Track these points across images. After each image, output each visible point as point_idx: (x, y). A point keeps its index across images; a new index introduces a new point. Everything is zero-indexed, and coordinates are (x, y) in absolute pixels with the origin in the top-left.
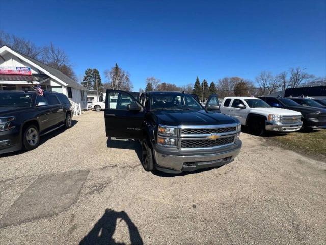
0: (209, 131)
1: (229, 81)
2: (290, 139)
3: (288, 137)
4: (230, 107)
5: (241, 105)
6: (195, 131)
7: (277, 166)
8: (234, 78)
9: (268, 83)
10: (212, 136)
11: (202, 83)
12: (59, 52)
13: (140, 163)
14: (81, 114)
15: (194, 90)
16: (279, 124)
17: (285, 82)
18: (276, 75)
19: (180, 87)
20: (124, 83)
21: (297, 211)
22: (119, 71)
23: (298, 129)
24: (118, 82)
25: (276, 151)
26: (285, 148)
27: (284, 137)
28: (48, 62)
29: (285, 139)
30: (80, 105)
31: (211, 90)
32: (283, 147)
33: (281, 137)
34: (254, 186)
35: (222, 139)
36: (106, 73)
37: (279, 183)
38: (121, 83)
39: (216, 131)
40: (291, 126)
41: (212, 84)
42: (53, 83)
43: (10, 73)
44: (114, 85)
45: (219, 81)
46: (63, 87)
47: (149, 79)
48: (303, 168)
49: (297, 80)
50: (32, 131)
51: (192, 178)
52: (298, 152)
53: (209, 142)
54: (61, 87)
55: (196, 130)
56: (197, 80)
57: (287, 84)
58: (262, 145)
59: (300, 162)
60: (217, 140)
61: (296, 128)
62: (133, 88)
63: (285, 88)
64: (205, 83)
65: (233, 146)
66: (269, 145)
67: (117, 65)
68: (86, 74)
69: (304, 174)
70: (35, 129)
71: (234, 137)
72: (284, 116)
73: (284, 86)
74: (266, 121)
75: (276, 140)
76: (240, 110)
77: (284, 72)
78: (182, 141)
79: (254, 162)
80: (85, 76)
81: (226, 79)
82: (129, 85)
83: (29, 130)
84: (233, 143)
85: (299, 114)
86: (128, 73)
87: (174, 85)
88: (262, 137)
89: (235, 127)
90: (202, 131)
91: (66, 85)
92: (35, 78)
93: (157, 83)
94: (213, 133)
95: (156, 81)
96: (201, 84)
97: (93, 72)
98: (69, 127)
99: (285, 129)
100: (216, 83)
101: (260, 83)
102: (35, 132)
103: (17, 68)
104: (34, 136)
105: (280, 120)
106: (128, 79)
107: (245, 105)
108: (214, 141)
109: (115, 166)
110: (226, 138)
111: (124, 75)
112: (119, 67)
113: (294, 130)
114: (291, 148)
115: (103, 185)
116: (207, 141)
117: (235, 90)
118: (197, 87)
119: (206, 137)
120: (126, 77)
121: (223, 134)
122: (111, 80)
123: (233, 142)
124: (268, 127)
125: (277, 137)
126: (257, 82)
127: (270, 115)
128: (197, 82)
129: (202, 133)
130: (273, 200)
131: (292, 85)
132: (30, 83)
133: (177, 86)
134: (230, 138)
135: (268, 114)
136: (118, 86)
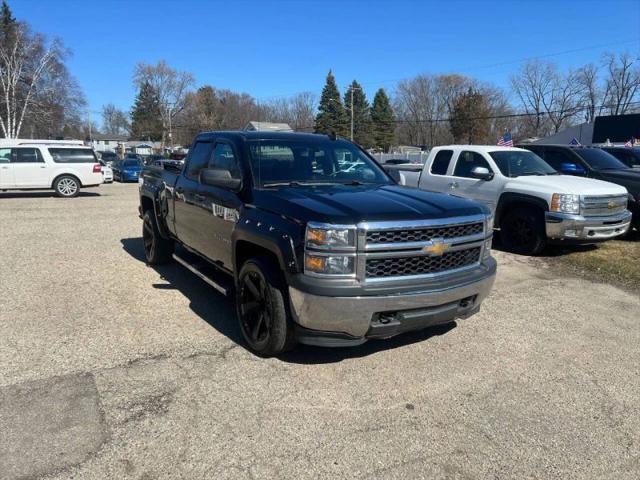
0: (426, 234)
1: (433, 87)
2: (605, 257)
3: (599, 254)
4: (450, 176)
5: (480, 170)
6: (397, 236)
7: (575, 317)
8: (448, 80)
9: (547, 99)
10: (435, 246)
11: (348, 95)
13: (231, 342)
15: (320, 116)
16: (577, 218)
17: (592, 96)
18: (567, 74)
19: (268, 103)
20: (42, 82)
21: (611, 389)
22: (19, 33)
23: (623, 231)
24: (15, 78)
25: (572, 288)
26: (592, 280)
27: (591, 254)
29: (594, 258)
31: (375, 119)
32: (589, 279)
33: (583, 254)
34: (529, 360)
35: (454, 253)
37: (579, 348)
38: (28, 81)
39: (441, 234)
40: (606, 223)
41: (381, 97)
45: (402, 87)
47: (149, 72)
48: (627, 317)
49: (624, 91)
51: (387, 359)
52: (618, 286)
53: (427, 261)
55: (398, 232)
56: (330, 81)
57: (599, 104)
58: (539, 277)
59: (623, 306)
60: (445, 255)
61: (618, 230)
62: (83, 103)
63: (595, 116)
64: (356, 95)
65: (478, 271)
66: (557, 274)
67: (6, 12)
69: (628, 328)
71: (479, 248)
72: (587, 198)
73: (592, 109)
74: (546, 213)
75: (571, 262)
76: (478, 184)
77: (591, 66)
78: (368, 261)
79: (525, 315)
81: (422, 82)
82: (64, 92)
84: (479, 263)
85: (621, 190)
86: (57, 42)
87: (245, 96)
88: (537, 259)
89: (481, 224)
90: (410, 234)
93: (182, 87)
94: (436, 240)
95: (178, 79)
96: (342, 95)
99: (591, 232)
100: (392, 95)
101: (526, 99)
105: (580, 208)
106: (58, 69)
107: (491, 171)
108: (437, 258)
109: (162, 357)
110: (463, 251)
111: (40, 50)
113: (614, 234)
114: (605, 280)
115: (158, 398)
116: (421, 258)
117: (451, 120)
118: (331, 108)
119: (420, 249)
121: (457, 240)
123: (477, 260)
124: (552, 229)
125: (575, 255)
126: (515, 95)
127: (555, 196)
128: (330, 90)
129: (411, 239)
130: (568, 377)
131: (610, 105)
134: (471, 250)
135: (551, 192)
136: (20, 97)
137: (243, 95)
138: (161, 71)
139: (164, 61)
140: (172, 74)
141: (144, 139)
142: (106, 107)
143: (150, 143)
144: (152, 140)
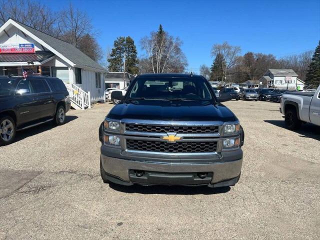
0: (163, 129)
10: (169, 137)
12: (79, 15)
14: (90, 107)
15: (313, 64)
19: (284, 59)
20: (171, 57)
22: (164, 37)
24: (161, 56)
28: (65, 32)
30: (89, 94)
36: (143, 42)
38: (166, 57)
39: (176, 130)
42: (58, 64)
43: (13, 52)
44: (155, 62)
46: (69, 69)
47: (218, 48)
50: (7, 124)
53: (167, 145)
54: (66, 68)
67: (161, 29)
68: (115, 45)
70: (12, 121)
71: (216, 142)
80: (115, 48)
82: (179, 60)
83: (4, 122)
86: (177, 39)
87: (270, 56)
89: (217, 127)
91: (72, 64)
92: (40, 57)
93: (234, 53)
94: (170, 133)
95: (233, 50)
97: (125, 42)
98: (61, 124)
102: (11, 125)
103: (20, 45)
104: (9, 129)
106: (178, 50)
110: (199, 143)
111: (171, 43)
112: (164, 30)
115: (44, 187)
116: (162, 143)
119: (159, 137)
120: (176, 47)
121: (189, 135)
122: (151, 54)
123: (215, 150)
132: (30, 64)
133: (277, 59)
136: (162, 63)
137: (269, 55)
138: (224, 46)
139: (226, 42)
140: (229, 48)
141: (215, 80)
142: (202, 66)
143: (218, 82)
144: (219, 80)
